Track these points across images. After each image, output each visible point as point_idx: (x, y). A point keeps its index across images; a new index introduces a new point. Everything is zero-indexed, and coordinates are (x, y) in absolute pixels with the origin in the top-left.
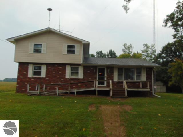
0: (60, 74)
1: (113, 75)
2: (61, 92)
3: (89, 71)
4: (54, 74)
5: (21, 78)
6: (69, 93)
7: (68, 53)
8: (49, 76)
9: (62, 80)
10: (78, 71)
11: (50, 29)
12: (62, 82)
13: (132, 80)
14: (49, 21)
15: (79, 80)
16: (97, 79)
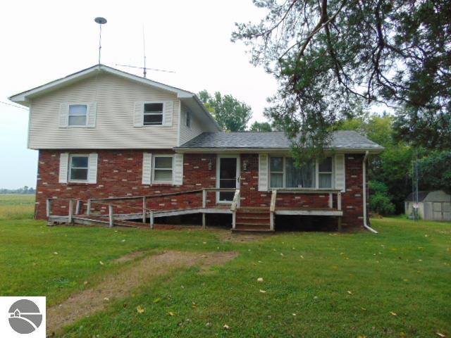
0: (130, 174)
1: (257, 175)
2: (127, 219)
3: (197, 167)
4: (116, 174)
5: (44, 186)
6: (144, 220)
7: (144, 124)
8: (105, 179)
9: (134, 188)
10: (171, 167)
11: (102, 68)
12: (134, 195)
13: (310, 187)
14: (100, 47)
15: (172, 189)
16: (218, 186)
